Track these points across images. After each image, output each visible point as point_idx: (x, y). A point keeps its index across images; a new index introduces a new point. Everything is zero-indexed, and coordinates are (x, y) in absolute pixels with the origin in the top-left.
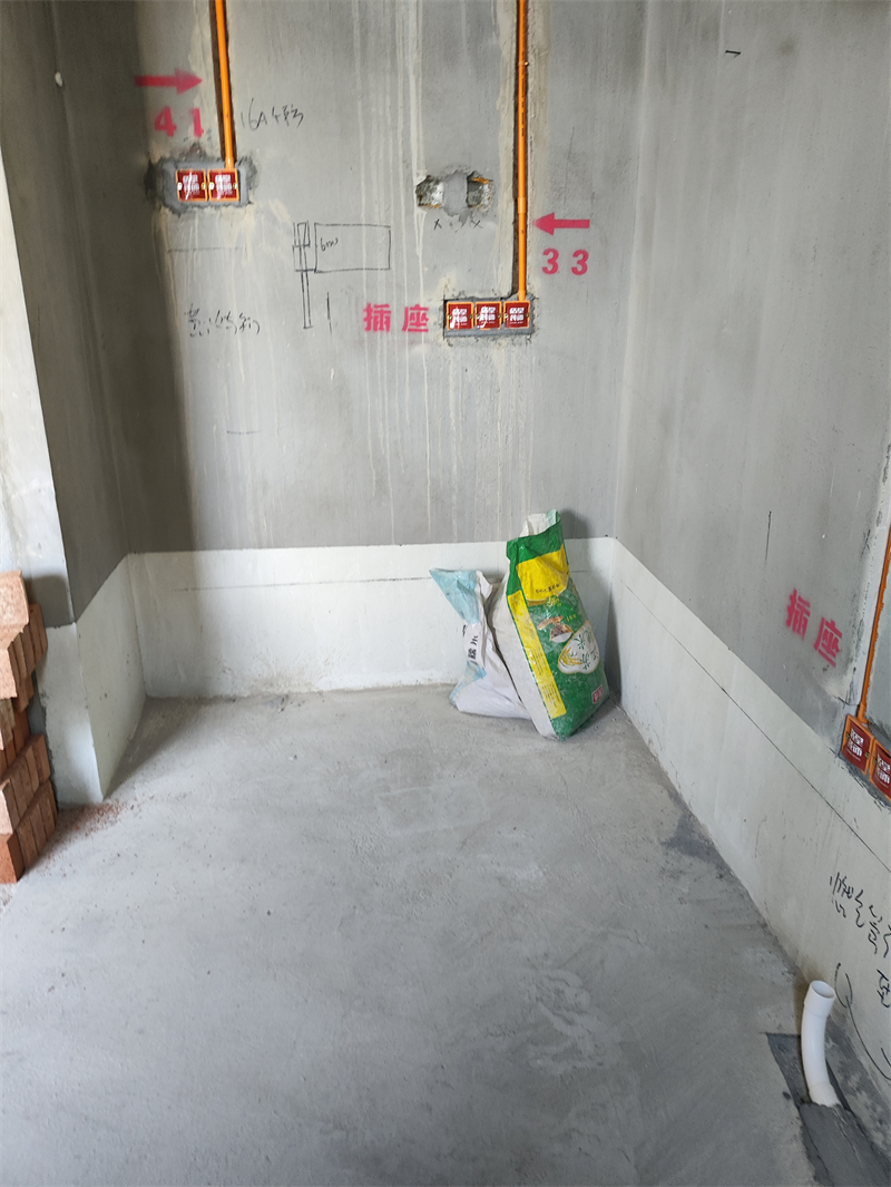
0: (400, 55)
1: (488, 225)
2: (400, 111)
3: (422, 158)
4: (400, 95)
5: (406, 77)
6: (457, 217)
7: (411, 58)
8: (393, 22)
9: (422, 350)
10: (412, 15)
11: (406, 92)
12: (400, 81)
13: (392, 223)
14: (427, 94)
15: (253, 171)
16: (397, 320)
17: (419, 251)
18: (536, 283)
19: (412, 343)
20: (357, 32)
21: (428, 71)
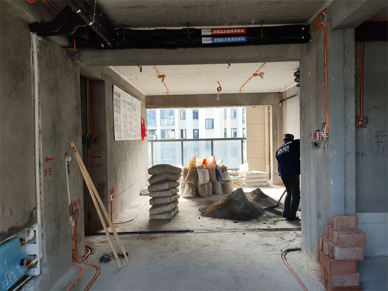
15: (367, 120)
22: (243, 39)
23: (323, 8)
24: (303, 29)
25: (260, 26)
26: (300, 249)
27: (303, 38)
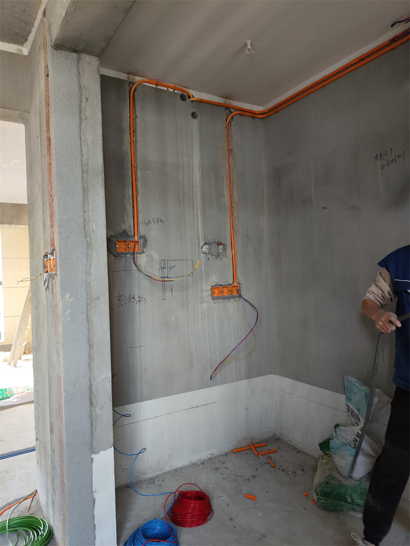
0: (195, 203)
1: (225, 259)
2: (196, 221)
3: (203, 237)
4: (196, 216)
5: (197, 210)
6: (214, 257)
7: (198, 203)
8: (193, 191)
9: (205, 305)
10: (199, 190)
11: (197, 215)
12: (195, 211)
13: (194, 259)
14: (204, 216)
15: (146, 241)
17: (203, 269)
18: (241, 279)
19: (201, 303)
20: (181, 195)
21: (204, 208)
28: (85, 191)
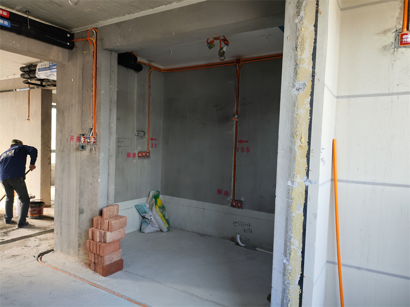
0: (134, 111)
1: (144, 139)
2: (133, 120)
3: (136, 128)
6: (140, 137)
8: (133, 106)
9: (135, 161)
10: (136, 105)
12: (134, 115)
13: (132, 139)
14: (137, 117)
16: (132, 155)
17: (135, 143)
18: (150, 149)
19: (134, 160)
20: (128, 107)
21: (137, 114)
22: (6, 23)
23: (94, 26)
24: (69, 36)
25: (26, 16)
26: (53, 250)
27: (68, 44)
28: (110, 110)
